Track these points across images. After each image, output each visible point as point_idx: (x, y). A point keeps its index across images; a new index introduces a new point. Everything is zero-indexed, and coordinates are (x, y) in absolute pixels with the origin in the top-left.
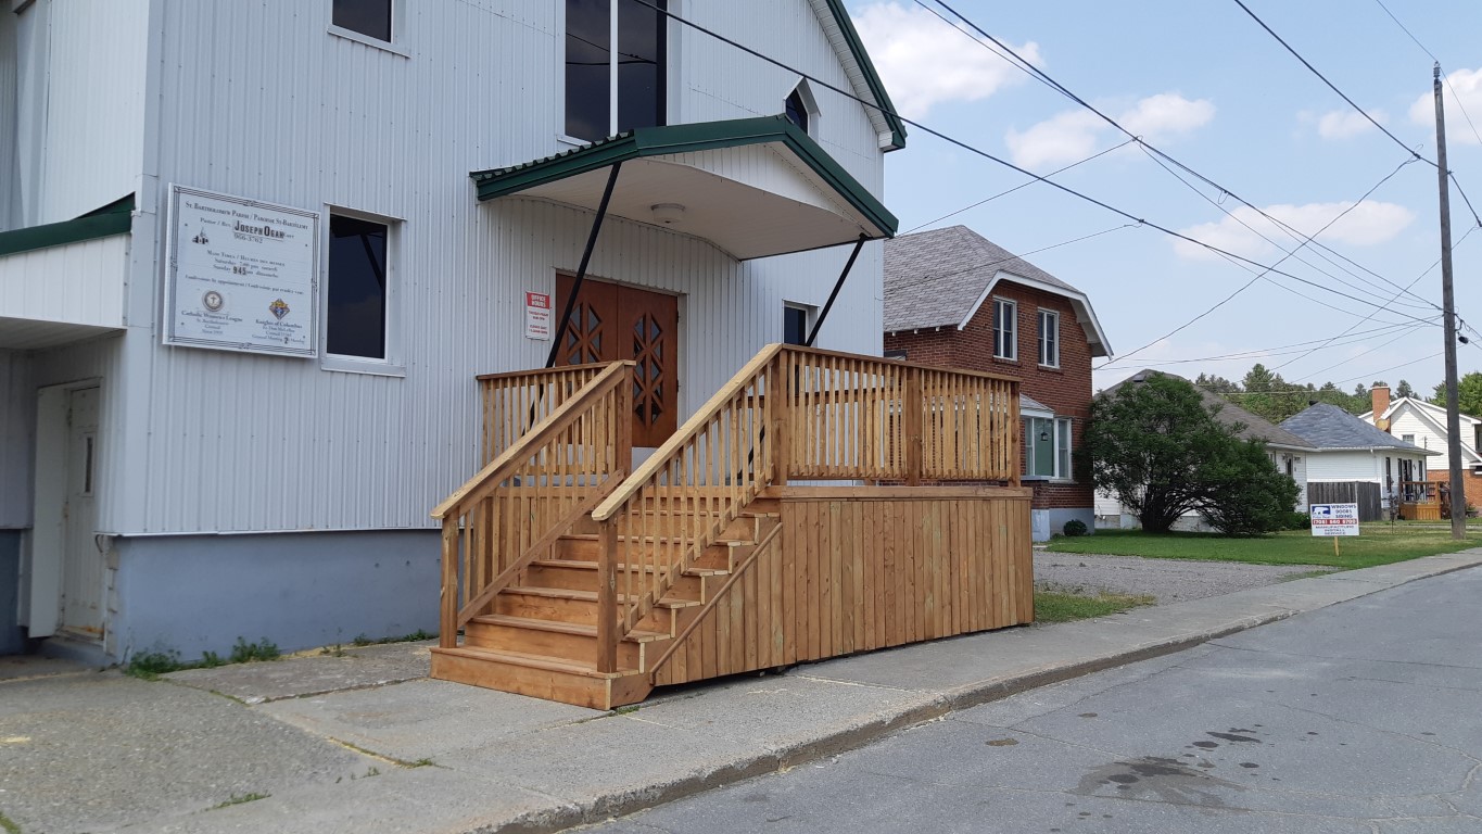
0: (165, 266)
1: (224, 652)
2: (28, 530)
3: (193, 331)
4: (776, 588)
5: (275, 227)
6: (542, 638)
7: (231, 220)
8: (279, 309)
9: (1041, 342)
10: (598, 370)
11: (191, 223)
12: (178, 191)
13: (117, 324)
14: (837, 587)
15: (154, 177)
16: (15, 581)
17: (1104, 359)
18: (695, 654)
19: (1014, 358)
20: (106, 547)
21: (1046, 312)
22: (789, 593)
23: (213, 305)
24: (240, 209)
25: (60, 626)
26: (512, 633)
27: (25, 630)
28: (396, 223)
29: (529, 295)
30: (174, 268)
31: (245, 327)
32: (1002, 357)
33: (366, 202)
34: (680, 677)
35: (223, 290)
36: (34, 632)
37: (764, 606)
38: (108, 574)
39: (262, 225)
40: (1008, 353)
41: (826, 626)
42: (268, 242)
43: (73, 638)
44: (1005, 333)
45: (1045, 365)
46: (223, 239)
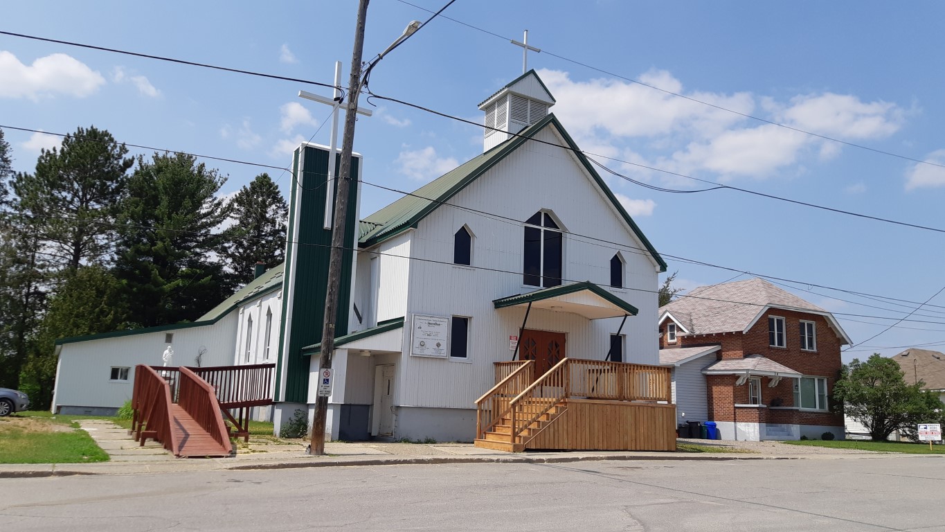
0: (411, 334)
1: (423, 440)
2: (372, 405)
3: (417, 352)
4: (565, 427)
5: (438, 323)
6: (501, 436)
7: (427, 322)
8: (438, 345)
9: (803, 338)
10: (523, 363)
11: (418, 324)
12: (414, 315)
13: (400, 351)
14: (587, 429)
15: (409, 312)
16: (368, 420)
17: (848, 346)
18: (538, 442)
19: (785, 346)
20: (394, 410)
21: (806, 322)
22: (570, 429)
23: (422, 344)
24: (429, 318)
25: (379, 433)
26: (494, 436)
27: (370, 434)
28: (470, 318)
29: (511, 337)
30: (413, 335)
31: (430, 351)
32: (776, 345)
33: (462, 313)
34: (533, 447)
35: (425, 341)
36: (373, 435)
37: (561, 432)
38: (394, 417)
39: (434, 322)
40: (780, 343)
41: (583, 440)
42: (436, 326)
43: (383, 436)
44: (778, 334)
45: (807, 349)
46: (425, 327)
